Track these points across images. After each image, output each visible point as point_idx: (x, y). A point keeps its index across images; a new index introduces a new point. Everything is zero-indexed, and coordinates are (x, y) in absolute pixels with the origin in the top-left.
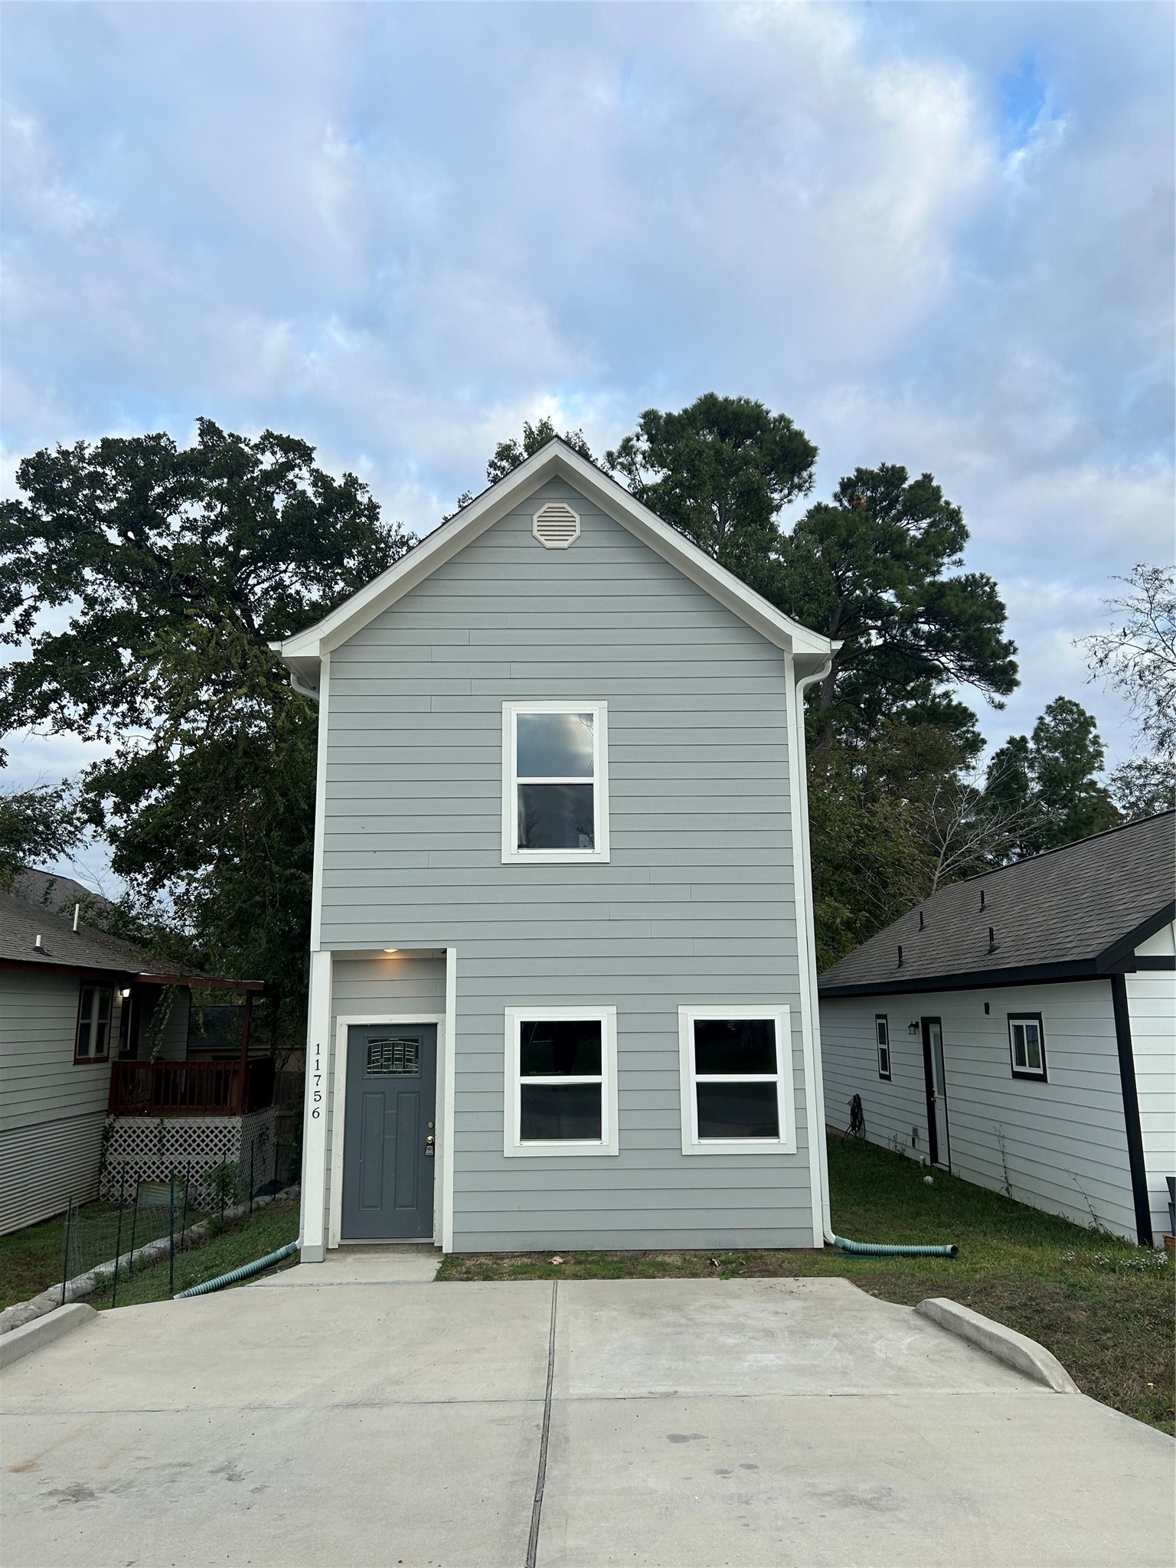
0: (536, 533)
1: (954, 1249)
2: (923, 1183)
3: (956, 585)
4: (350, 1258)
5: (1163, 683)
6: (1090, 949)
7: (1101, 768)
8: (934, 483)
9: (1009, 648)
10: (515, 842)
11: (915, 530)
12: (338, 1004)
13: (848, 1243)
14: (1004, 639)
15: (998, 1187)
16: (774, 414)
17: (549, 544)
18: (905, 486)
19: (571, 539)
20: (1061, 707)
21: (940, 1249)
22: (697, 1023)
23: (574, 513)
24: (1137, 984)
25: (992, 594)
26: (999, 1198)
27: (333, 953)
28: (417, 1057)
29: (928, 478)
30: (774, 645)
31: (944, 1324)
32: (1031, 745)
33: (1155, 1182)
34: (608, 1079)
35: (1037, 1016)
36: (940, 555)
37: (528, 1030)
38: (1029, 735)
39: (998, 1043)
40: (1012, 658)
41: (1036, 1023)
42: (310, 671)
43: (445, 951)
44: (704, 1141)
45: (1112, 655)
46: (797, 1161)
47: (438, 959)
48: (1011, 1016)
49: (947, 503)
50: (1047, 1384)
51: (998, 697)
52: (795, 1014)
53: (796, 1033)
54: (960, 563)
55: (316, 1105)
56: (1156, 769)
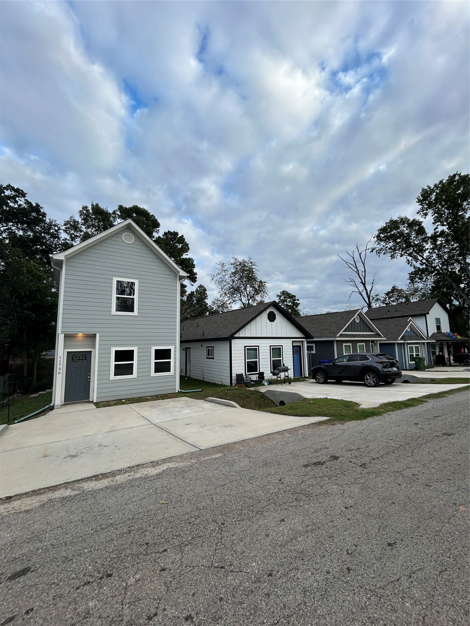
0: (123, 239)
1: (202, 390)
2: (185, 379)
3: (186, 259)
4: (68, 406)
5: (223, 285)
6: (227, 335)
7: (207, 299)
8: (184, 237)
9: (196, 274)
10: (115, 310)
11: (180, 246)
12: (65, 347)
13: (183, 391)
14: (195, 272)
15: (202, 379)
16: (151, 214)
17: (126, 242)
18: (178, 236)
19: (132, 242)
20: (201, 286)
21: (199, 390)
22: (155, 350)
23: (132, 236)
24: (234, 341)
25: (193, 262)
26: (202, 381)
27: (65, 334)
28: (86, 359)
29: (183, 236)
30: (175, 273)
31: (212, 401)
32: (195, 293)
33: (234, 375)
34: (135, 362)
35: (213, 347)
36: (184, 253)
37: (117, 352)
38: (195, 291)
39: (204, 352)
40: (196, 276)
41: (213, 348)
42: (60, 263)
43: (95, 334)
44: (155, 374)
45: (214, 278)
46: (174, 376)
47: (94, 336)
48: (207, 347)
49: (186, 242)
50: (236, 407)
51: (192, 283)
52: (175, 347)
53: (175, 351)
54: (187, 255)
55: (60, 371)
56: (220, 301)
